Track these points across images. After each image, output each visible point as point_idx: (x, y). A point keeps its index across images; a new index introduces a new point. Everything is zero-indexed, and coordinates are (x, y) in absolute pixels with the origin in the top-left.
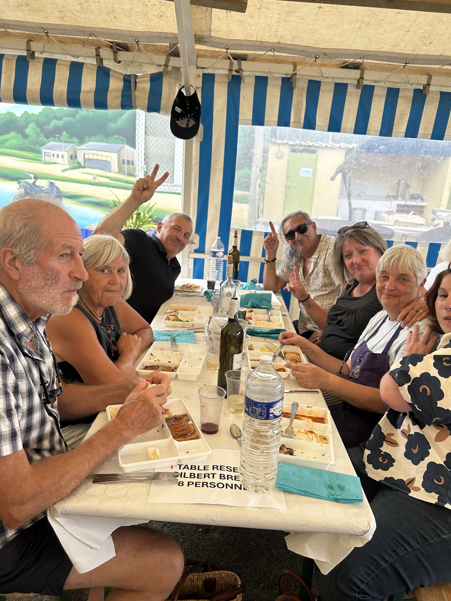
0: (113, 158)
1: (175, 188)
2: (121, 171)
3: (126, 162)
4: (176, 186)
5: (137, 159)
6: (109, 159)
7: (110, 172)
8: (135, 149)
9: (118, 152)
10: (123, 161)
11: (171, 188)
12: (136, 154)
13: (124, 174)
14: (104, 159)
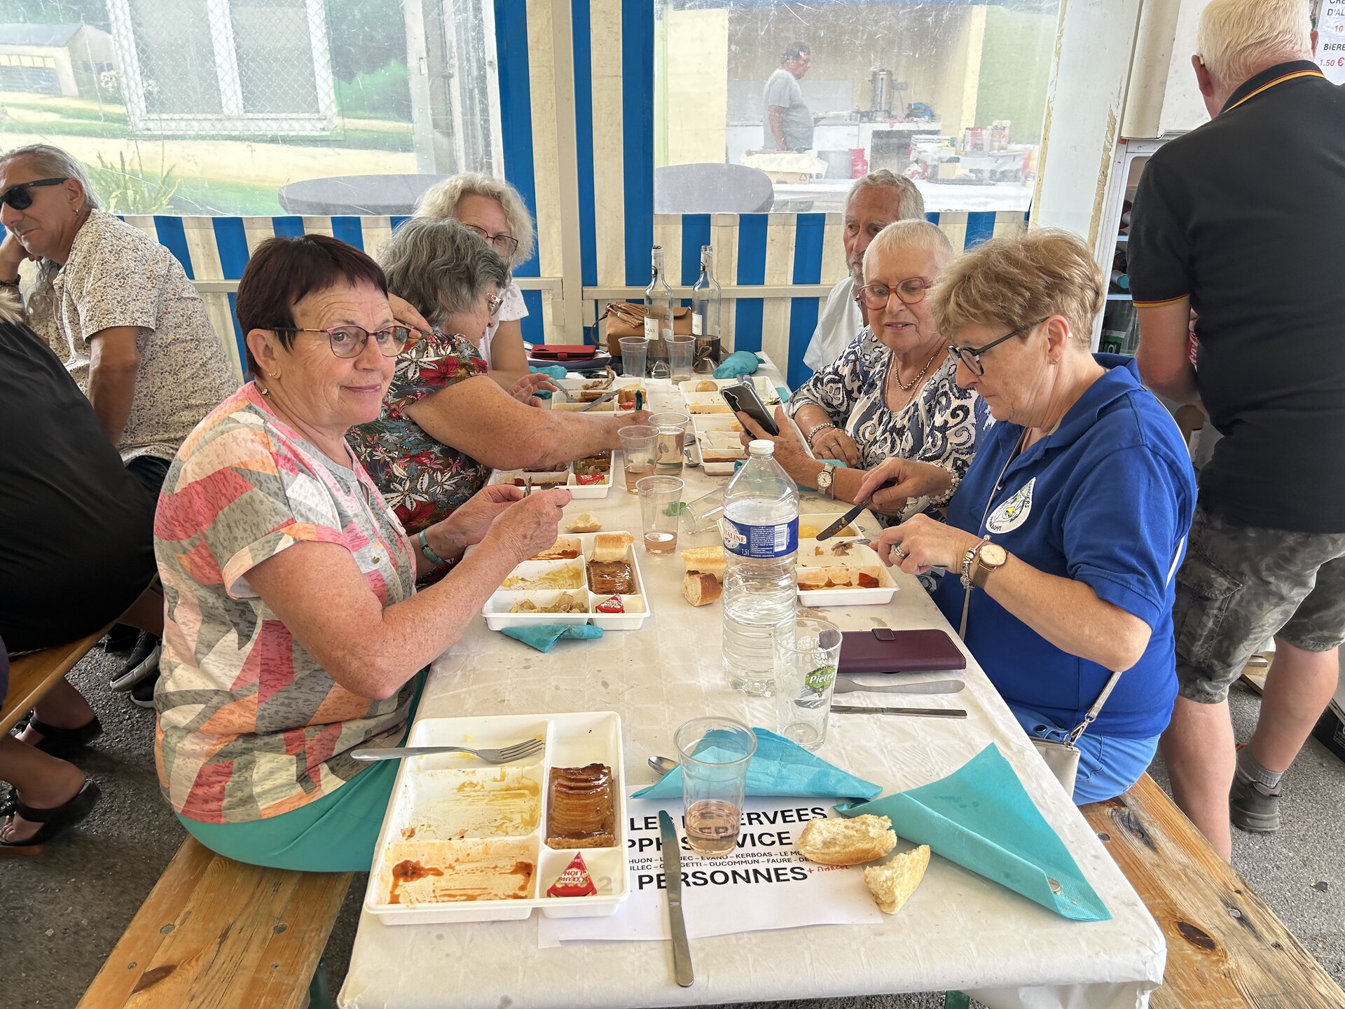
0: (59, 59)
1: (228, 124)
2: (86, 91)
3: (93, 67)
4: (229, 119)
5: (120, 58)
6: (50, 64)
7: (60, 96)
8: (109, 32)
9: (71, 43)
10: (87, 67)
11: (218, 126)
12: (114, 46)
13: (96, 99)
14: (39, 63)
